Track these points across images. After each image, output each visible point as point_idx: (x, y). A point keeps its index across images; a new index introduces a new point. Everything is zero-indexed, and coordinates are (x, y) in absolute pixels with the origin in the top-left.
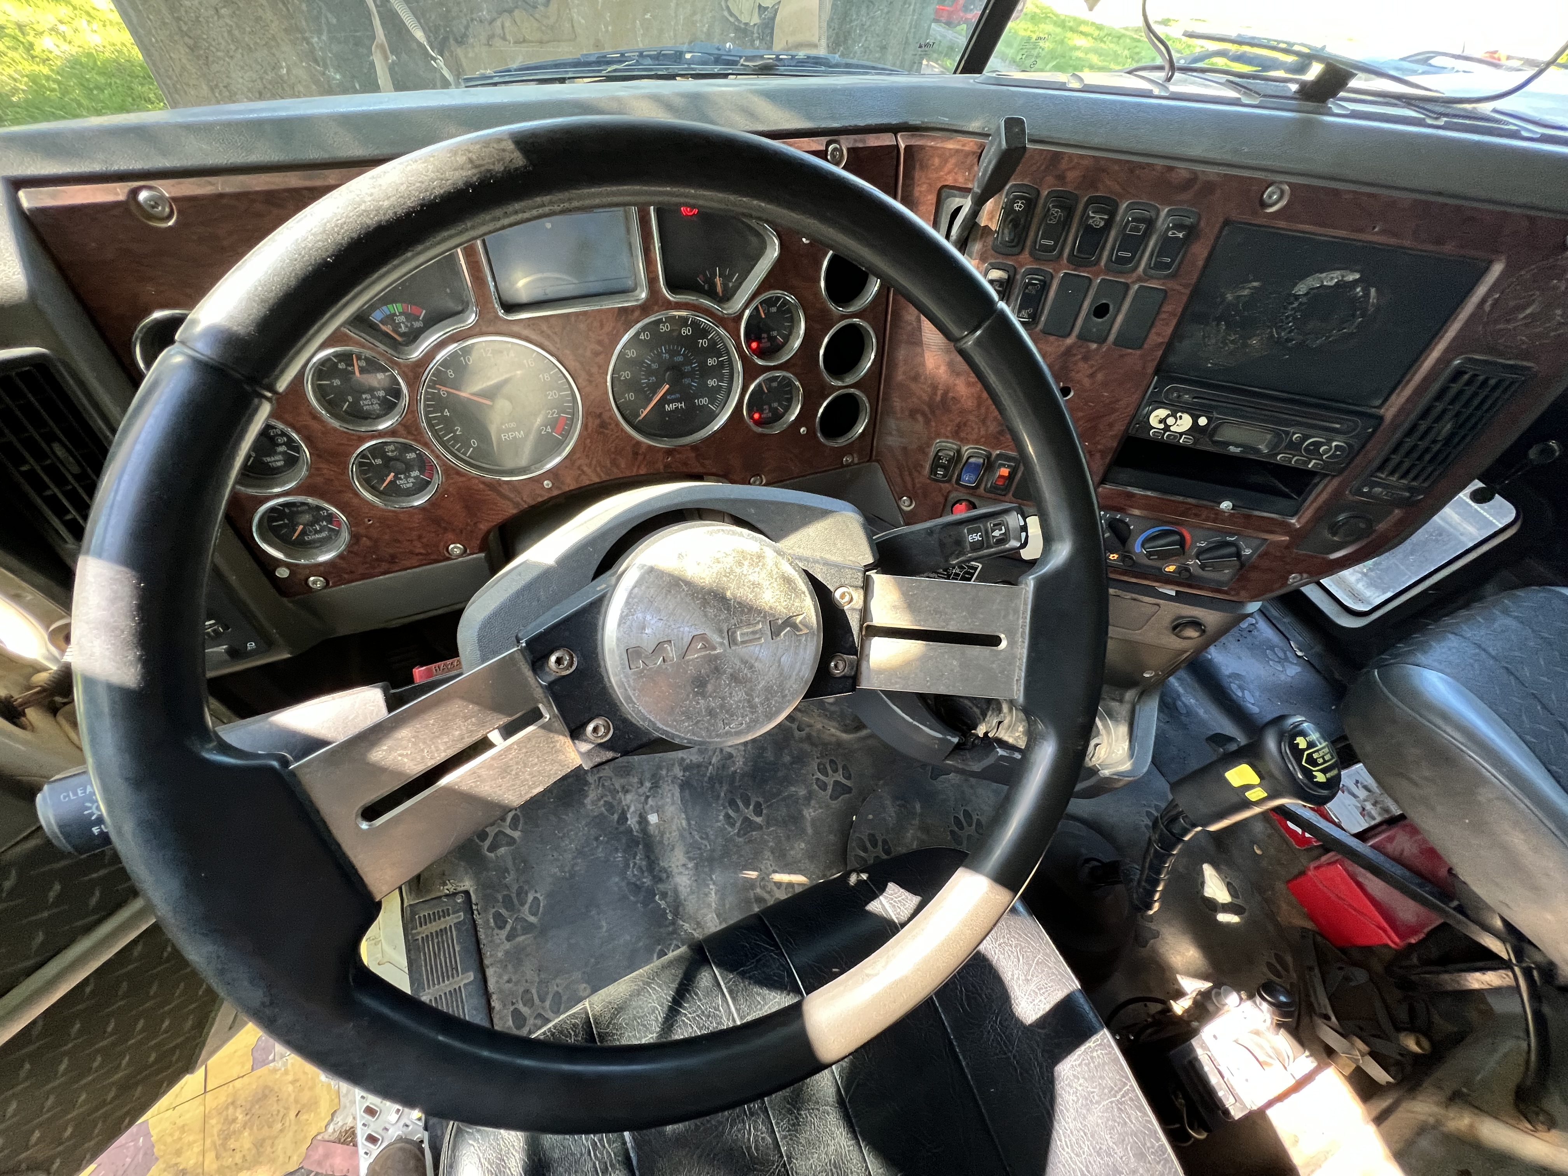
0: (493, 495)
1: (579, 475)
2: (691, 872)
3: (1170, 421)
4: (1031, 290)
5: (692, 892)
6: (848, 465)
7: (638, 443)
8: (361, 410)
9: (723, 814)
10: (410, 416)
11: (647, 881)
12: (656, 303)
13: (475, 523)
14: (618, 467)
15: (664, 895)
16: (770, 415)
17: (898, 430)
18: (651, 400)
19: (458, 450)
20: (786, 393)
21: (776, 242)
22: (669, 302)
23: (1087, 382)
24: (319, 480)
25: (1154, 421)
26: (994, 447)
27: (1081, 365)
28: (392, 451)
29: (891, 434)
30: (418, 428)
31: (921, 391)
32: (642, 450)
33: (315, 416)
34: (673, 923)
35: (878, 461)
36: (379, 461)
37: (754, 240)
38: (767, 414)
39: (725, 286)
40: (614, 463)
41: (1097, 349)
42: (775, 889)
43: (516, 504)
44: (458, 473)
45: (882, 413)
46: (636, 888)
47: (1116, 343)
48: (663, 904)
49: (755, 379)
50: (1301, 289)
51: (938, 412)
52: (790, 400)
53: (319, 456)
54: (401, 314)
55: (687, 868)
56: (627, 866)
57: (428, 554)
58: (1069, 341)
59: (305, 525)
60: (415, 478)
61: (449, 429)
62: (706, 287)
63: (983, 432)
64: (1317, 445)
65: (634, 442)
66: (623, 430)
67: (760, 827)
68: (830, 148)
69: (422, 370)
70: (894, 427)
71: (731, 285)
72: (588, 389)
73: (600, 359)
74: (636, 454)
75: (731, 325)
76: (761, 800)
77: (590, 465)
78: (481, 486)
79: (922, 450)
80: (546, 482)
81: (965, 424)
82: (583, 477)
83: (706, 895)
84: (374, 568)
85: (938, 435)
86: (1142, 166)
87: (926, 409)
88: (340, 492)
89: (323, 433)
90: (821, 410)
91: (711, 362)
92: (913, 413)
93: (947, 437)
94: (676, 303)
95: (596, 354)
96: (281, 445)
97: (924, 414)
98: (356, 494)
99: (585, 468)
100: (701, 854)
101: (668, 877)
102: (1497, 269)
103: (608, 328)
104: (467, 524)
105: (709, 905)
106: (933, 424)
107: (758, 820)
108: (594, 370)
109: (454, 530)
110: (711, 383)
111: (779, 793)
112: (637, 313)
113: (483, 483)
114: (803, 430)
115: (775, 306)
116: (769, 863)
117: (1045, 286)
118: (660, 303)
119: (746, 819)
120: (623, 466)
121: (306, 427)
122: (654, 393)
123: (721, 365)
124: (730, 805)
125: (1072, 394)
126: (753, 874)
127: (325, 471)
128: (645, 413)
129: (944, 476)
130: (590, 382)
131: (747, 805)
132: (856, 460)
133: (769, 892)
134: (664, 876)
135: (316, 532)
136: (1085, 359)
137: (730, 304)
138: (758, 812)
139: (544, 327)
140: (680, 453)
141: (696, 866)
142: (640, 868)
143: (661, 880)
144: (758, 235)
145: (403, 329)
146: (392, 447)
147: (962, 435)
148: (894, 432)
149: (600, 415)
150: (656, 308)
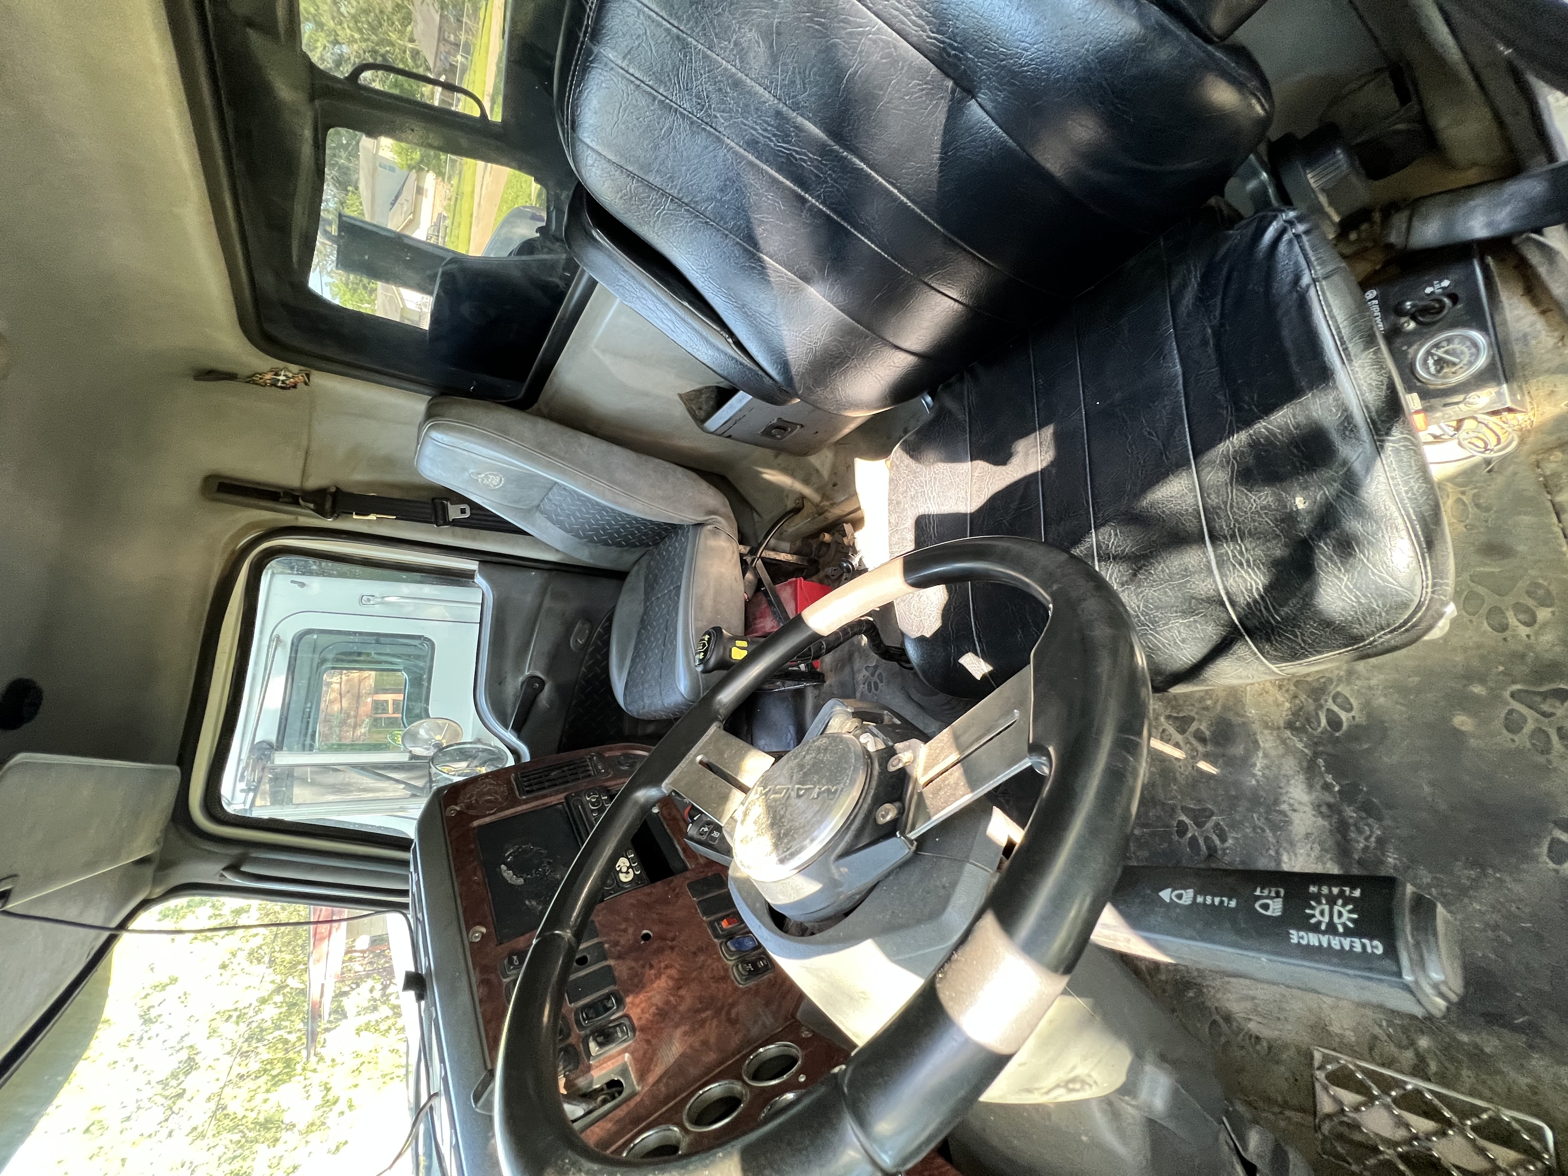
2: (1285, 798)
3: (624, 869)
4: (591, 1013)
5: (1288, 778)
9: (1227, 845)
11: (1350, 813)
15: (1327, 787)
17: (756, 1022)
23: (631, 930)
25: (630, 877)
26: (715, 945)
27: (622, 942)
29: (764, 1024)
31: (711, 1031)
34: (1316, 755)
35: (793, 1016)
41: (607, 942)
42: (1182, 744)
46: (1368, 809)
47: (597, 936)
48: (1329, 778)
50: (521, 881)
51: (719, 1004)
55: (1290, 805)
56: (1380, 841)
58: (611, 962)
63: (710, 961)
64: (593, 804)
67: (1185, 810)
76: (1175, 837)
79: (756, 992)
81: (713, 978)
83: (1267, 767)
85: (736, 989)
86: (484, 1016)
87: (724, 1013)
92: (733, 1022)
93: (732, 982)
97: (728, 1013)
100: (1267, 813)
101: (1319, 806)
102: (476, 823)
105: (1266, 756)
106: (730, 1000)
107: (1184, 818)
111: (1153, 834)
116: (1182, 770)
117: (584, 1008)
119: (1199, 825)
124: (1216, 851)
125: (645, 932)
126: (1204, 766)
129: (762, 959)
131: (1194, 839)
133: (1189, 743)
134: (1324, 809)
136: (616, 944)
138: (1182, 829)
141: (1276, 802)
142: (1360, 831)
143: (1329, 806)
147: (722, 973)
148: (760, 1023)
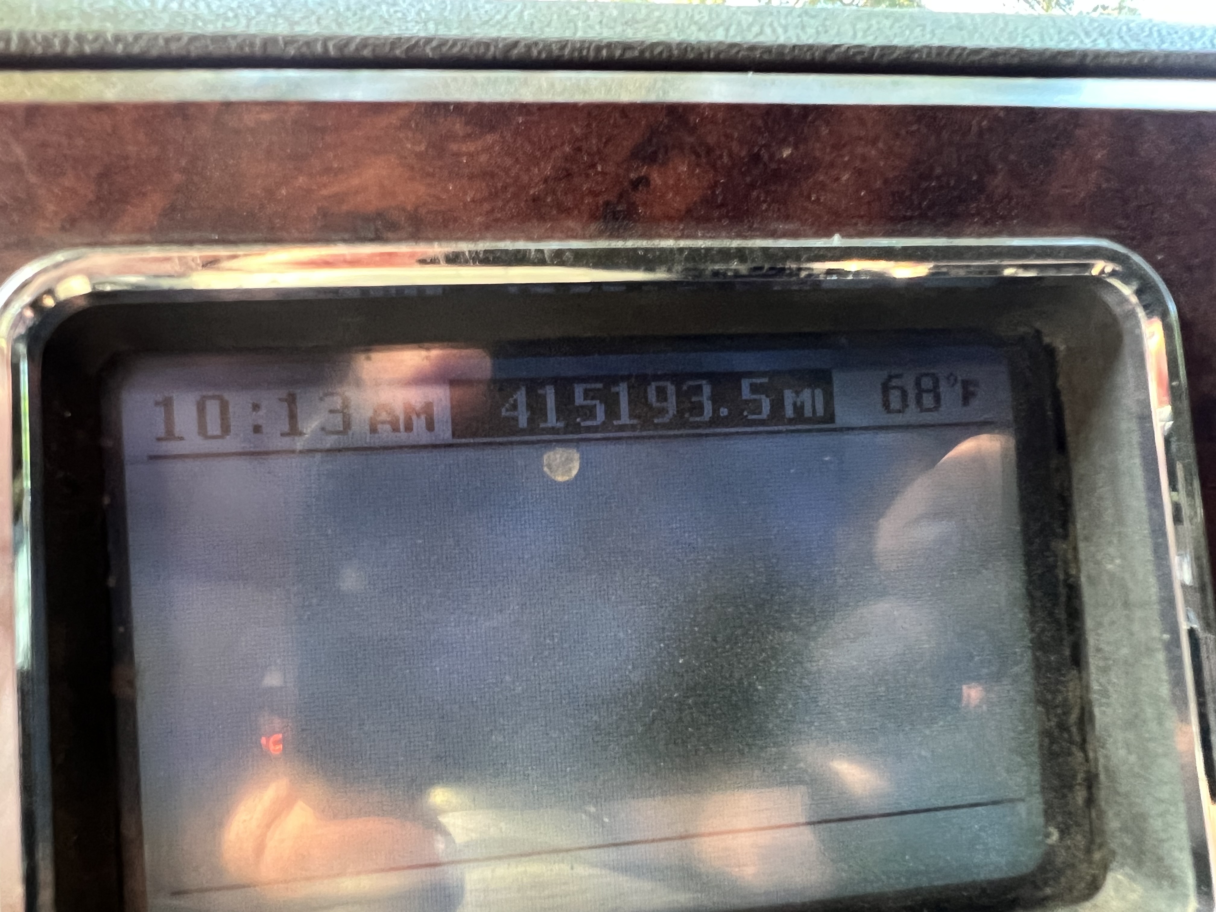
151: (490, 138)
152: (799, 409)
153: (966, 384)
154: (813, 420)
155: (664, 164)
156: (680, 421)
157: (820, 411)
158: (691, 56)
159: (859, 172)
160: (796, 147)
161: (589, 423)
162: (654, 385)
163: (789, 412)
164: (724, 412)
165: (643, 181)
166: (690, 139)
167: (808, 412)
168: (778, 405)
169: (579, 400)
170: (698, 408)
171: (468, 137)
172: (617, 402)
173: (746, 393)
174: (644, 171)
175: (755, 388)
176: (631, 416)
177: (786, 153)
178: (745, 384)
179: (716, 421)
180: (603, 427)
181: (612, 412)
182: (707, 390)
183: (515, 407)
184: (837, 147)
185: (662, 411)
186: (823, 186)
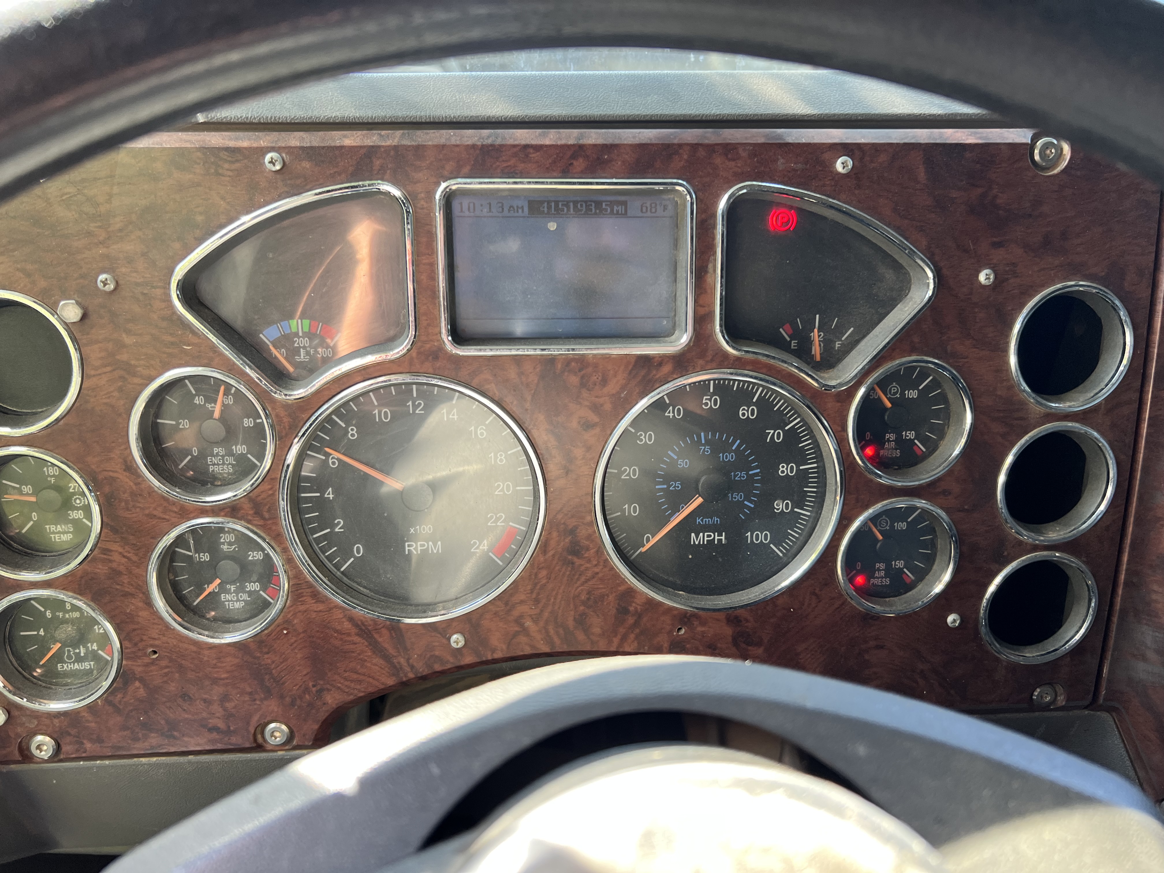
0: (361, 644)
1: (516, 634)
6: (1046, 708)
7: (631, 592)
8: (205, 471)
10: (266, 486)
12: (702, 355)
13: (320, 691)
14: (586, 631)
16: (887, 581)
17: (1158, 651)
18: (667, 521)
19: (330, 558)
20: (925, 545)
21: (930, 274)
22: (726, 355)
24: (101, 570)
28: (230, 544)
30: (273, 507)
32: (635, 606)
33: (130, 467)
35: (1109, 710)
36: (205, 557)
37: (889, 275)
38: (880, 579)
39: (827, 344)
40: (581, 621)
43: (396, 669)
44: (316, 595)
45: (1123, 612)
49: (867, 507)
52: (930, 560)
53: (115, 530)
54: (306, 335)
57: (228, 732)
59: (64, 645)
60: (250, 593)
61: (325, 522)
62: (794, 343)
65: (622, 588)
66: (606, 562)
68: (1039, 143)
69: (305, 416)
70: (1149, 640)
71: (837, 345)
72: (560, 483)
73: (590, 436)
74: (623, 611)
75: (831, 405)
77: (536, 620)
78: (347, 625)
80: (455, 637)
82: (523, 639)
84: (136, 739)
88: (126, 595)
89: (133, 494)
90: (992, 588)
91: (784, 470)
94: (738, 359)
95: (588, 426)
96: (78, 509)
98: (149, 603)
99: (528, 623)
103: (612, 387)
104: (307, 690)
108: (578, 452)
109: (282, 697)
110: (780, 506)
112: (667, 368)
113: (351, 619)
114: (952, 619)
115: (915, 387)
118: (710, 353)
120: (597, 630)
121: (112, 480)
122: (676, 510)
123: (803, 477)
127: (116, 557)
128: (653, 541)
130: (567, 472)
132: (1061, 700)
135: (79, 659)
137: (832, 373)
139: (512, 373)
140: (703, 623)
144: (897, 267)
145: (302, 357)
146: (231, 538)
149: (572, 532)
150: (701, 362)
151: (538, 153)
152: (618, 211)
153: (664, 206)
154: (622, 214)
155: (577, 160)
156: (586, 213)
157: (623, 212)
158: (592, 119)
159: (623, 161)
160: (608, 155)
161: (562, 213)
162: (580, 203)
163: (615, 212)
164: (598, 211)
165: (571, 164)
166: (583, 153)
167: (620, 212)
168: (612, 210)
169: (560, 206)
170: (591, 210)
171: (533, 153)
172: (570, 208)
173: (604, 206)
174: (572, 161)
175: (606, 205)
176: (574, 211)
177: (606, 157)
178: (604, 204)
179: (595, 213)
180: (566, 214)
181: (568, 210)
182: (593, 204)
183: (544, 208)
184: (618, 155)
185: (581, 210)
186: (614, 165)
